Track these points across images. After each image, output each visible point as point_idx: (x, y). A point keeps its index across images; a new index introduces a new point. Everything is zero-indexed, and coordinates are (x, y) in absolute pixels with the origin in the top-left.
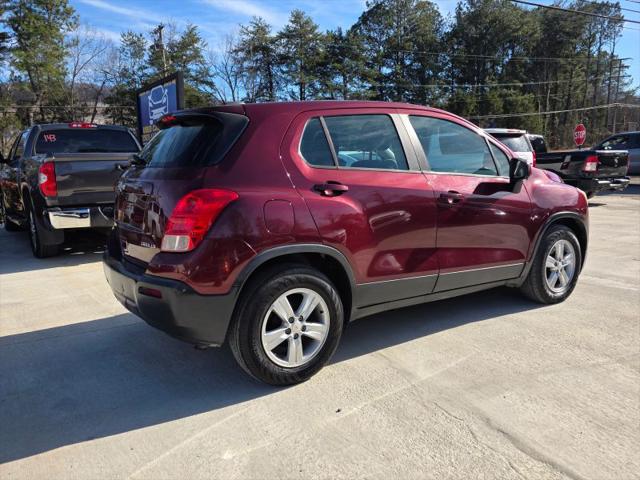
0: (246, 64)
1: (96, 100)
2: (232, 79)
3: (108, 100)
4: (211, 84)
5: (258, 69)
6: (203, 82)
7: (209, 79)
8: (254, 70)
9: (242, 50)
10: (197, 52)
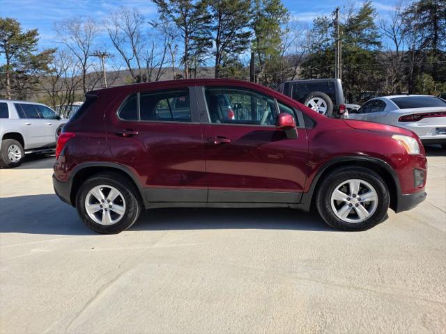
0: (414, 23)
1: (296, 65)
2: (398, 36)
3: (303, 65)
4: (379, 44)
5: (425, 25)
6: (371, 43)
7: (378, 40)
8: (420, 27)
9: (411, 12)
10: (370, 20)
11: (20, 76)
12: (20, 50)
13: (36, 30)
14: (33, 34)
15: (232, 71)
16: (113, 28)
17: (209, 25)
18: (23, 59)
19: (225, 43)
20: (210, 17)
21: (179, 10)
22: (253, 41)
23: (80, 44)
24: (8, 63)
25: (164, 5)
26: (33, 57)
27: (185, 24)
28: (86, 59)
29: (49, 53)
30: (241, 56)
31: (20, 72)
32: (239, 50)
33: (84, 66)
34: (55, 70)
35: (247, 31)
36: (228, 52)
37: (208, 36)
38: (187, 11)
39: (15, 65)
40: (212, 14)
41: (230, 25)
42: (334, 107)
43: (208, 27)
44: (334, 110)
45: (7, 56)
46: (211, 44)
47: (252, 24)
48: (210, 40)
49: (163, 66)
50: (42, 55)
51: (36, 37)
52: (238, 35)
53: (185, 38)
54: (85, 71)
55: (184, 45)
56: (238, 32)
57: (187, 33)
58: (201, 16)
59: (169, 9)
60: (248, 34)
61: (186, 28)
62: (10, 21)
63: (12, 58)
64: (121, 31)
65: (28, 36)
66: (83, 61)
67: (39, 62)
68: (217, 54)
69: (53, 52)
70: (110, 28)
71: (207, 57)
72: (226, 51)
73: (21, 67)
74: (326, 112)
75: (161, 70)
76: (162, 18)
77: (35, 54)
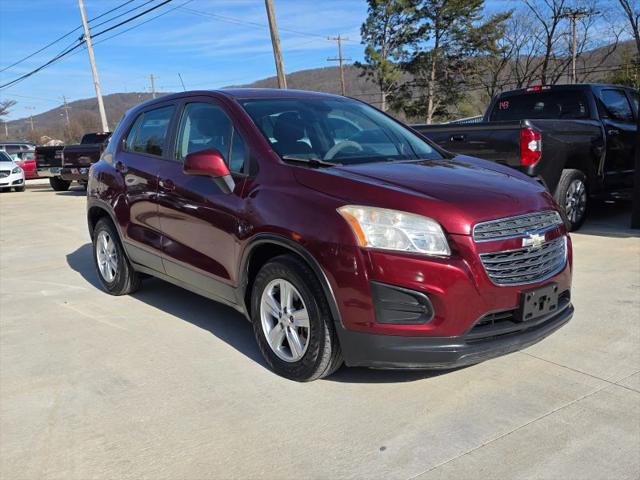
11: (453, 63)
12: (455, 21)
18: (459, 35)
24: (437, 45)
26: (473, 31)
28: (555, 24)
31: (452, 58)
33: (549, 38)
34: (504, 49)
39: (446, 47)
45: (437, 32)
50: (487, 26)
54: (549, 46)
63: (444, 37)
66: (550, 30)
67: (481, 39)
69: (506, 18)
73: (455, 49)
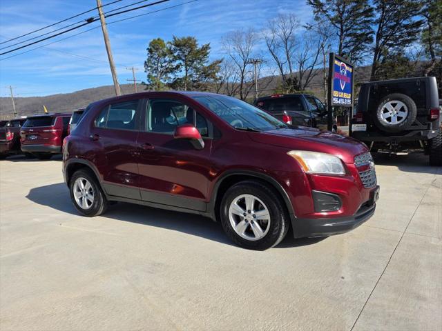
11: (195, 84)
12: (195, 63)
13: (208, 45)
14: (206, 48)
15: (393, 67)
16: (270, 35)
17: (369, 19)
18: (197, 70)
19: (387, 36)
20: (371, 10)
21: (336, 8)
22: (424, 31)
23: (241, 53)
24: (186, 75)
25: (319, 5)
26: (204, 69)
27: (341, 22)
28: (245, 66)
29: (216, 64)
30: (407, 50)
31: (194, 81)
32: (405, 42)
33: (242, 73)
34: (221, 78)
35: (419, 20)
36: (391, 45)
37: (368, 31)
38: (344, 8)
39: (191, 76)
40: (375, 6)
41: (396, 15)
42: (418, 112)
43: (368, 21)
44: (417, 116)
45: (186, 68)
46: (371, 40)
47: (425, 11)
48: (370, 35)
49: (315, 68)
51: (208, 51)
52: (406, 27)
53: (340, 36)
54: (243, 77)
55: (338, 44)
56: (405, 22)
57: (342, 31)
58: (361, 11)
59: (325, 9)
60: (419, 24)
61: (342, 26)
62: (190, 39)
63: (190, 71)
64: (277, 37)
65: (202, 50)
66: (242, 69)
67: (209, 72)
68: (377, 50)
69: (220, 62)
70: (268, 36)
71: (366, 54)
72: (388, 44)
73: (196, 77)
74: (407, 118)
75: (313, 72)
76: (317, 18)
77: (206, 65)
